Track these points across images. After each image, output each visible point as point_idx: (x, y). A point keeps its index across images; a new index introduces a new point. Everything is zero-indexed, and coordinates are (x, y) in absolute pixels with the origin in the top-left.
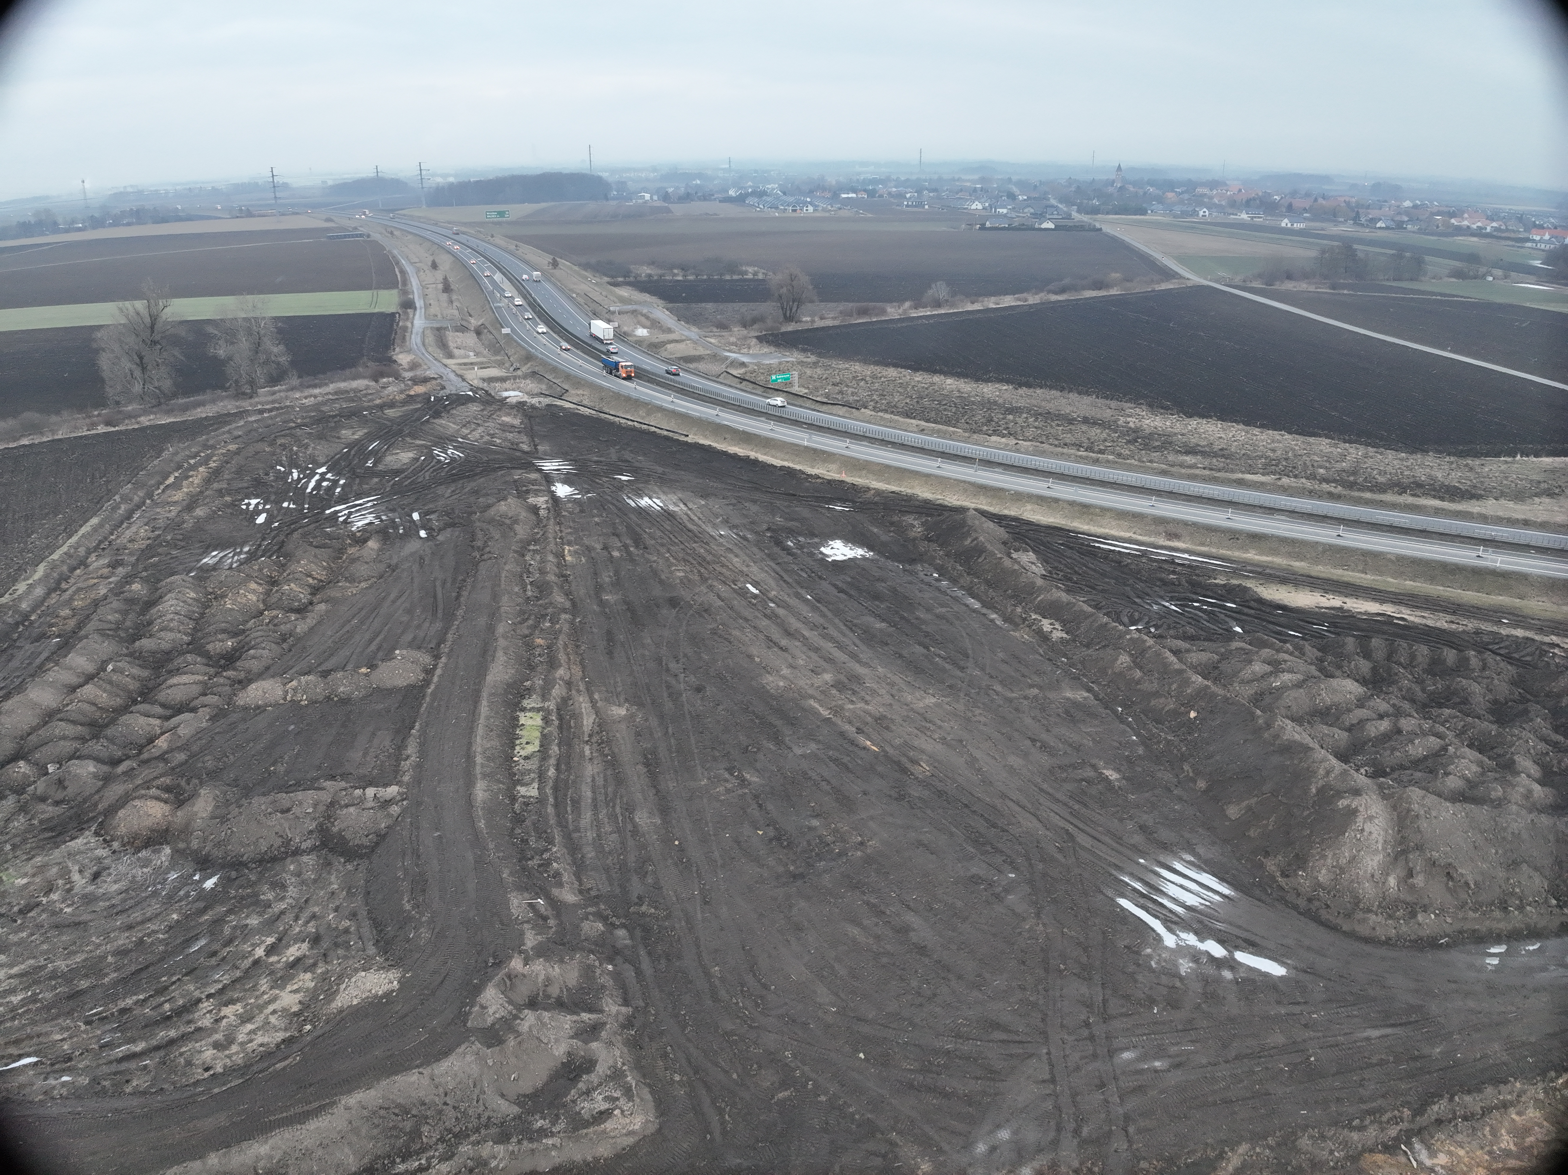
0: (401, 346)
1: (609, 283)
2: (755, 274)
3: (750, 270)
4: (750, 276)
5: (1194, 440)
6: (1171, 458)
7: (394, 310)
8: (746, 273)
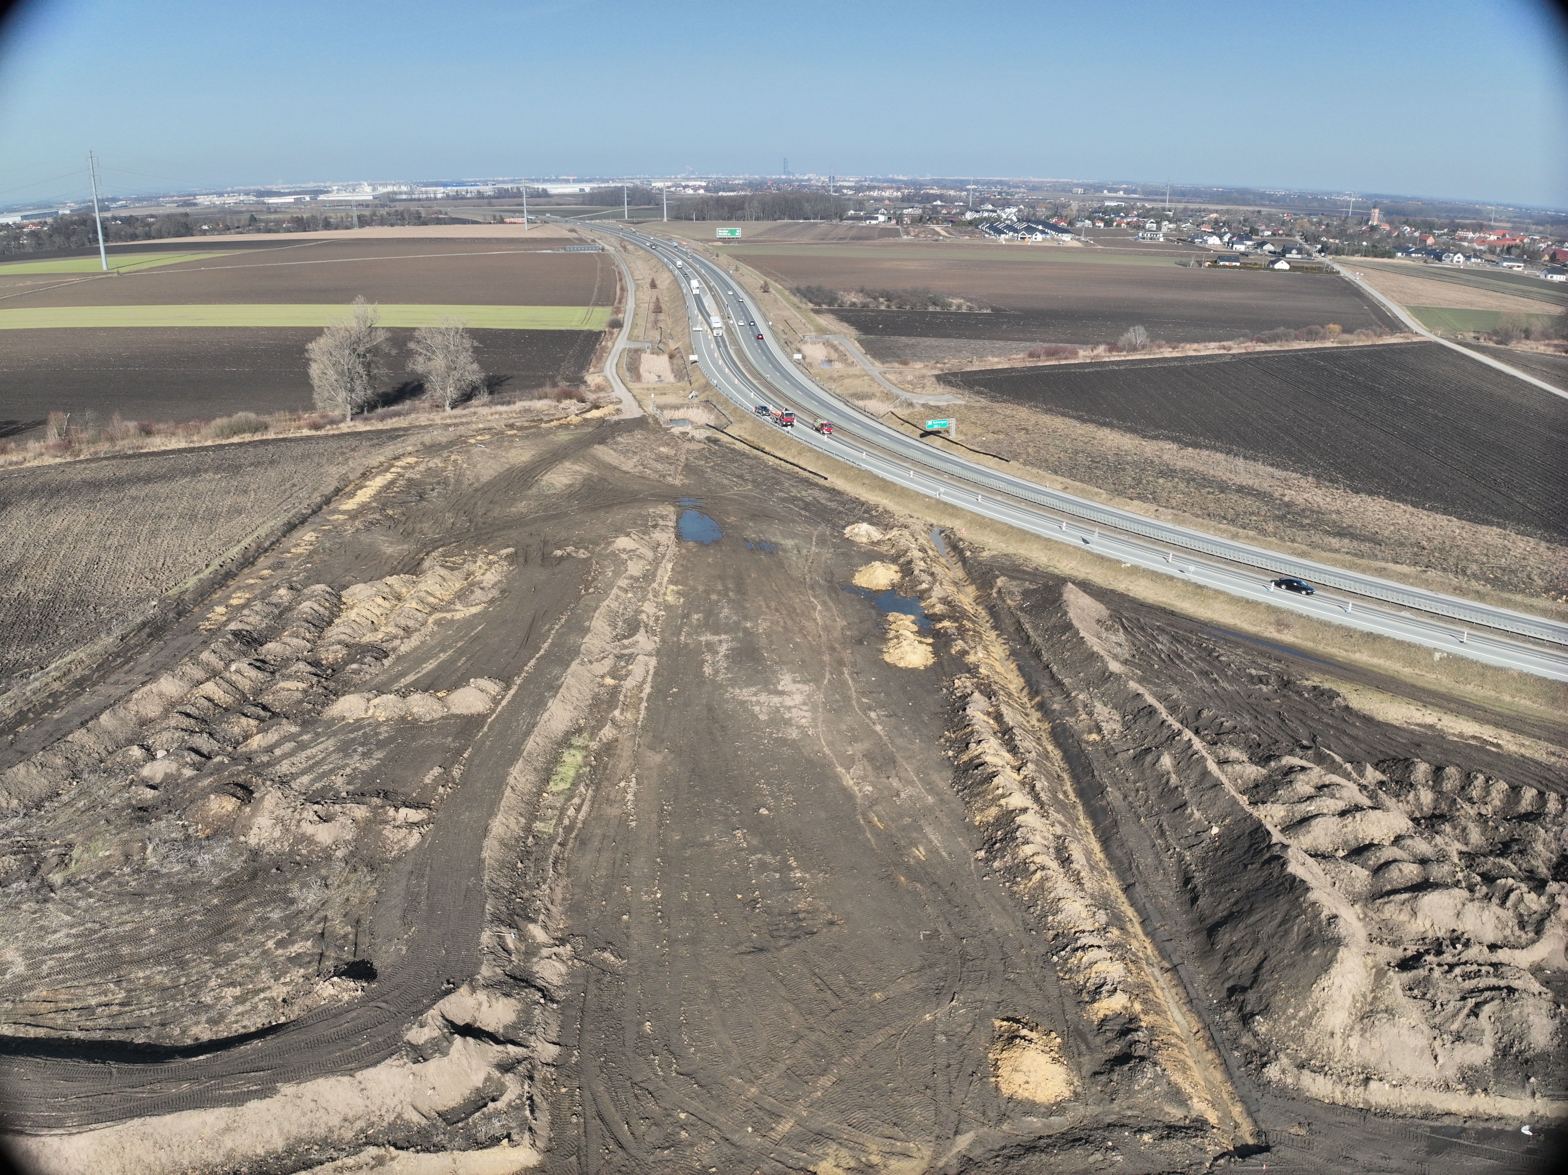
0: (595, 367)
1: (812, 310)
2: (959, 307)
3: (956, 301)
4: (953, 308)
5: (1347, 521)
6: (1316, 539)
7: (602, 329)
8: (950, 305)
